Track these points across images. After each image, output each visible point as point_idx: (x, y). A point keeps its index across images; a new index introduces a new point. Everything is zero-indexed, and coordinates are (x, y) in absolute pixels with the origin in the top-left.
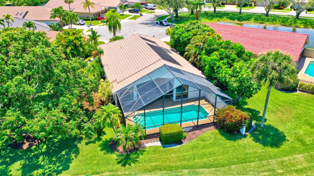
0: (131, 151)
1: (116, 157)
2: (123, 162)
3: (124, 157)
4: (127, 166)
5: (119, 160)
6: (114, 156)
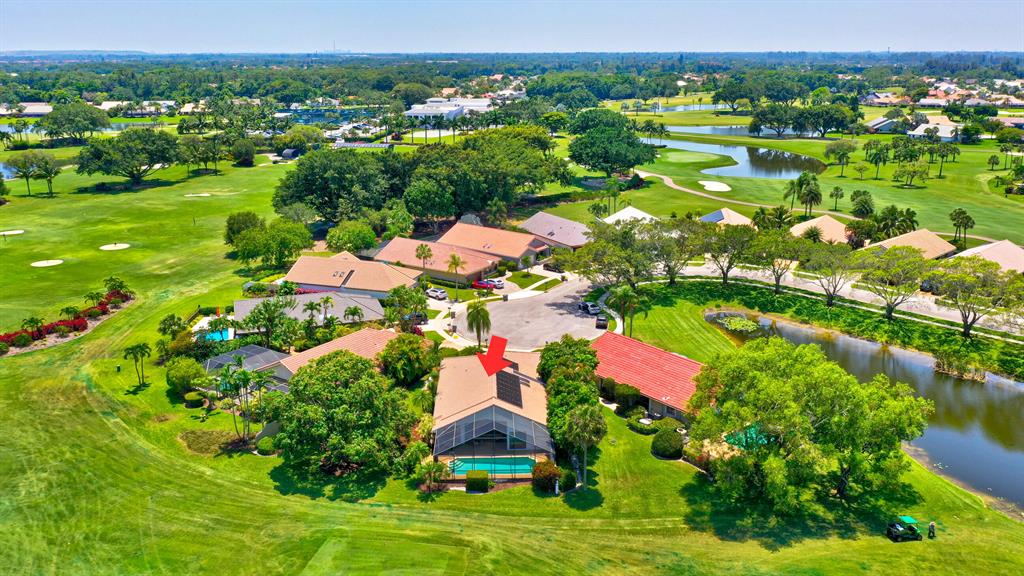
0: (433, 491)
1: (417, 493)
2: (422, 499)
3: (424, 495)
4: (424, 502)
5: (419, 497)
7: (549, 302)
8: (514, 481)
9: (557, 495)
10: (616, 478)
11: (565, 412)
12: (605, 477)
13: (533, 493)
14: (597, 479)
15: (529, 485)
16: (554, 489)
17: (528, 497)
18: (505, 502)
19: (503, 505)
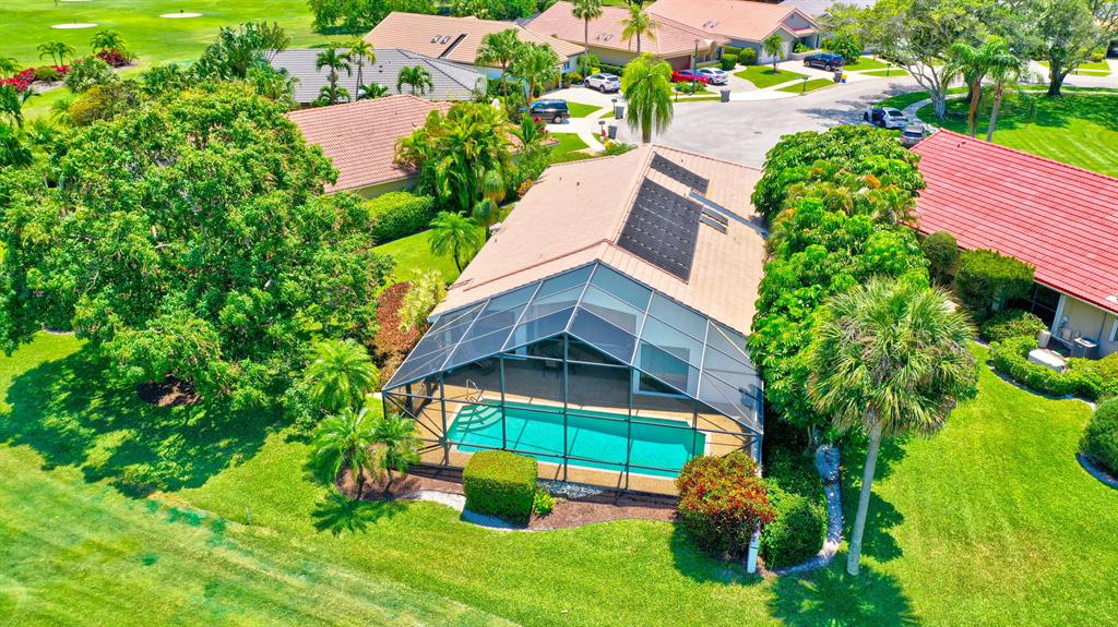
0: (371, 496)
1: (322, 498)
2: (327, 518)
3: (339, 506)
4: (328, 532)
5: (322, 509)
6: (320, 494)
7: (805, 108)
8: (620, 497)
9: (751, 579)
10: (963, 538)
11: (811, 304)
12: (924, 528)
13: (669, 557)
14: (895, 532)
15: (662, 523)
16: (743, 554)
17: (652, 568)
18: (571, 575)
19: (559, 585)
